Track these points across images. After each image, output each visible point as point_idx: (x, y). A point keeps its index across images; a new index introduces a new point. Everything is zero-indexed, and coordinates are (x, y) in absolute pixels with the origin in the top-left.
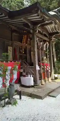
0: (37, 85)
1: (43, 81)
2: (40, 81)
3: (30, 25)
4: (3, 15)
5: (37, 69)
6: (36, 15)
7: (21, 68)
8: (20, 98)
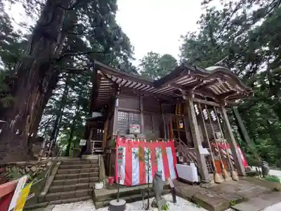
0: (205, 183)
1: (217, 175)
2: (212, 175)
3: (181, 90)
4: (148, 86)
5: (201, 153)
6: (186, 77)
7: (176, 151)
8: (174, 201)
